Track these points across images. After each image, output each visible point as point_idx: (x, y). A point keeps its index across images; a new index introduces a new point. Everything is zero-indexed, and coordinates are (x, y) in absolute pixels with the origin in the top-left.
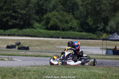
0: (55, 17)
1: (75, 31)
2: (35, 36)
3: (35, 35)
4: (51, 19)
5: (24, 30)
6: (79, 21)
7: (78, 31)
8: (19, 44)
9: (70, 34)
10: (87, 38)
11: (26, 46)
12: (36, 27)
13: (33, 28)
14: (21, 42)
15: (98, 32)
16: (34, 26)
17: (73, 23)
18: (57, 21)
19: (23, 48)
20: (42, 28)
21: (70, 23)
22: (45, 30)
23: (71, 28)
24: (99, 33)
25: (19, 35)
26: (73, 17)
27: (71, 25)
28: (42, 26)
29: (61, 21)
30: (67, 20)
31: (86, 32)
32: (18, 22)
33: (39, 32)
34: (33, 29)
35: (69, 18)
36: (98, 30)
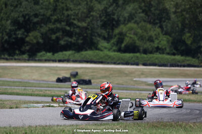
0: (132, 32)
1: (163, 53)
2: (102, 63)
3: (101, 60)
4: (125, 35)
5: (84, 53)
6: (171, 39)
7: (168, 54)
8: (75, 75)
9: (157, 58)
10: (183, 64)
11: (87, 78)
12: (102, 49)
13: (97, 49)
14: (80, 72)
15: (201, 54)
16: (99, 46)
17: (160, 42)
18: (136, 38)
19: (81, 82)
20: (111, 49)
21: (156, 42)
22: (116, 53)
23: (158, 50)
25: (75, 61)
26: (160, 32)
27: (158, 43)
28: (112, 46)
29: (141, 38)
30: (151, 37)
31: (182, 55)
32: (74, 40)
33: (107, 56)
34: (97, 51)
35: (155, 32)
36: (201, 52)
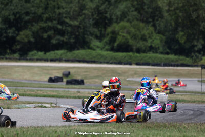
0: (125, 31)
1: (157, 52)
2: (94, 62)
3: (93, 60)
4: (118, 34)
5: (76, 52)
6: (164, 38)
7: (162, 53)
8: (67, 75)
9: (150, 58)
10: (176, 63)
11: (79, 78)
12: (95, 48)
13: (89, 48)
14: (72, 71)
15: (194, 53)
16: (92, 45)
17: (153, 41)
18: (129, 37)
19: (74, 82)
20: (104, 48)
21: (150, 41)
22: (109, 52)
23: (151, 49)
24: (196, 56)
25: (67, 61)
26: (153, 31)
27: (151, 43)
28: (105, 45)
29: (134, 37)
30: (144, 35)
31: (176, 55)
32: (66, 39)
33: (100, 55)
34: (90, 50)
35: (148, 31)
36: (195, 52)
